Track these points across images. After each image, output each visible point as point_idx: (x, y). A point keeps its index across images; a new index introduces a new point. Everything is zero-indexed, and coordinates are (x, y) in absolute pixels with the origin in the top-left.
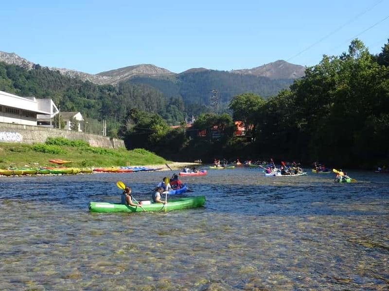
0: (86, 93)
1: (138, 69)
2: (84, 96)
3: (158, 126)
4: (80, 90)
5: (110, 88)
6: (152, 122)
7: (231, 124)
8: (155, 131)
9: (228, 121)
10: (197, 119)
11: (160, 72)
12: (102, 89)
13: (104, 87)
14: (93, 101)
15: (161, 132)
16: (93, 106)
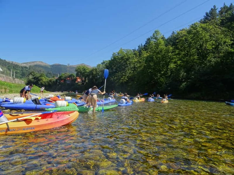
0: (16, 68)
1: (37, 62)
2: (15, 69)
3: (43, 78)
4: (13, 67)
5: (26, 67)
6: (41, 76)
7: (75, 78)
8: (41, 80)
9: (74, 76)
10: (61, 75)
11: (44, 64)
12: (22, 67)
13: (24, 67)
14: (18, 71)
15: (44, 80)
16: (18, 73)
